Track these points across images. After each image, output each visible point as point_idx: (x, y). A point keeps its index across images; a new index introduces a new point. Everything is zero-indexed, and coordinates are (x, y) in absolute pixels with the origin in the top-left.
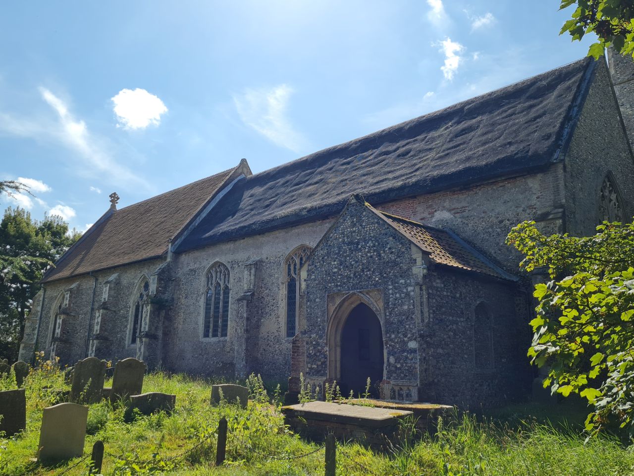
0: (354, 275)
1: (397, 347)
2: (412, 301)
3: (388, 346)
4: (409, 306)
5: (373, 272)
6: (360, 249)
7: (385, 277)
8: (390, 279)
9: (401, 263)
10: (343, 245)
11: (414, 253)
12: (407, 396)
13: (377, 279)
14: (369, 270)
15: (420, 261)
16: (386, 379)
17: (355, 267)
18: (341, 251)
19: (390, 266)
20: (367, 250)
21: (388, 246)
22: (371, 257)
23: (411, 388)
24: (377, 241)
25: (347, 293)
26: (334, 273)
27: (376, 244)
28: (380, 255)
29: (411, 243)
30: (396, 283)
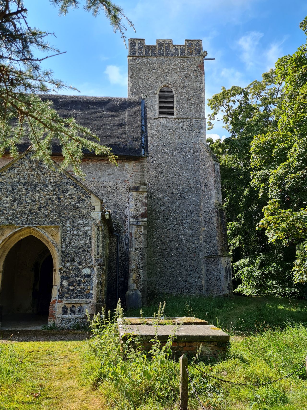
0: (30, 211)
1: (72, 273)
2: (89, 238)
3: (63, 272)
4: (86, 241)
5: (52, 212)
6: (38, 190)
7: (64, 217)
8: (68, 219)
9: (80, 207)
10: (18, 184)
11: (95, 202)
12: (79, 311)
13: (55, 218)
14: (47, 210)
15: (98, 208)
16: (57, 299)
17: (31, 205)
18: (16, 189)
19: (70, 209)
20: (46, 193)
21: (69, 193)
22: (50, 199)
23: (83, 305)
24: (57, 187)
25: (21, 227)
26: (6, 207)
27: (57, 189)
28: (59, 199)
29: (91, 192)
30: (74, 222)
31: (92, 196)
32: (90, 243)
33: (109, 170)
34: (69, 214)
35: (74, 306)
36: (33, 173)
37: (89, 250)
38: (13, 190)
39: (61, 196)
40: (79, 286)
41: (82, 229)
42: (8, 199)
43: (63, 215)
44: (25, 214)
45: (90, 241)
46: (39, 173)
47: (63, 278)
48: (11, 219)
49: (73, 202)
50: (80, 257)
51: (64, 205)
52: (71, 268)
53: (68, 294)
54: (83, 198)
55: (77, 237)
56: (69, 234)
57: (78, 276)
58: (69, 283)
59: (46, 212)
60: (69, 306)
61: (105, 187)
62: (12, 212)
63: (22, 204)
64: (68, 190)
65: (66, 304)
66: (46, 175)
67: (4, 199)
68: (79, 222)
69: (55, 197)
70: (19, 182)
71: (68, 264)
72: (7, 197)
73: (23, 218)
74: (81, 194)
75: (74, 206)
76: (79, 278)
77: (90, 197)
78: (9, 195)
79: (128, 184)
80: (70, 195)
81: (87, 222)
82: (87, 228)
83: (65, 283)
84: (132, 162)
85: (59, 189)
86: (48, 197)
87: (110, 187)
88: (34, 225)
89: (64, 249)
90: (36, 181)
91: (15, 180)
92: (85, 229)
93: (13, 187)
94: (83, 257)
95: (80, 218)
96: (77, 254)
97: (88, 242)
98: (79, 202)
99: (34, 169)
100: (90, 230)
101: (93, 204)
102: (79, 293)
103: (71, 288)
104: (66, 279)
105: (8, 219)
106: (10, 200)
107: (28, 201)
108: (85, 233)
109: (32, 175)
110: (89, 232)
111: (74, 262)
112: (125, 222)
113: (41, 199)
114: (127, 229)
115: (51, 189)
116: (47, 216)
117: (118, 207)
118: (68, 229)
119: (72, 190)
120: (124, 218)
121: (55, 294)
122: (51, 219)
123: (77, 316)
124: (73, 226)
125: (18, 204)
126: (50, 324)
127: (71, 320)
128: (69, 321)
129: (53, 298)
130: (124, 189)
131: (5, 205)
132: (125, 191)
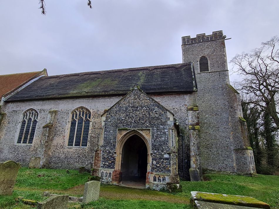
0: (135, 121)
1: (158, 156)
2: (167, 136)
3: (153, 156)
4: (165, 138)
5: (146, 121)
6: (138, 110)
7: (152, 124)
8: (155, 125)
9: (161, 119)
10: (128, 107)
11: (169, 115)
12: (163, 180)
13: (148, 125)
14: (143, 120)
15: (172, 119)
16: (150, 171)
17: (135, 118)
18: (127, 110)
19: (155, 119)
20: (142, 111)
21: (155, 111)
22: (145, 114)
23: (166, 177)
24: (148, 108)
25: (130, 130)
26: (123, 120)
27: (148, 109)
28: (150, 114)
29: (167, 110)
30: (158, 127)
31: (168, 112)
33: (176, 100)
34: (155, 122)
35: (160, 177)
36: (136, 101)
37: (167, 143)
38: (126, 110)
39: (151, 113)
40: (162, 164)
41: (163, 131)
43: (152, 123)
44: (132, 123)
45: (167, 138)
46: (139, 100)
47: (153, 159)
48: (125, 126)
49: (157, 116)
50: (162, 148)
51: (152, 117)
52: (157, 154)
53: (156, 169)
54: (163, 113)
55: (160, 136)
56: (155, 134)
58: (157, 162)
59: (143, 121)
60: (157, 176)
61: (174, 109)
62: (125, 122)
63: (130, 117)
64: (154, 109)
65: (155, 175)
66: (142, 102)
68: (161, 127)
69: (147, 113)
71: (156, 151)
72: (123, 114)
73: (131, 125)
74: (161, 111)
75: (158, 118)
76: (162, 160)
77: (166, 113)
78: (124, 113)
79: (186, 106)
80: (156, 112)
81: (165, 127)
82: (166, 130)
83: (155, 162)
84: (188, 94)
85: (149, 109)
86: (143, 113)
87: (177, 108)
88: (137, 129)
89: (153, 142)
90: (137, 105)
91: (127, 105)
92: (164, 131)
93: (126, 108)
94: (164, 147)
95: (161, 124)
96: (160, 145)
97: (167, 139)
98: (161, 116)
99: (136, 99)
100: (168, 132)
101: (168, 117)
102: (162, 169)
103: (158, 166)
104: (155, 160)
105: (124, 126)
107: (134, 116)
108: (165, 133)
109: (135, 102)
110: (167, 133)
111: (159, 150)
112: (186, 128)
113: (140, 114)
114: (188, 132)
115: (145, 109)
116: (143, 124)
117: (181, 120)
118: (155, 131)
119: (156, 109)
120: (185, 126)
121: (149, 169)
122: (145, 126)
123: (161, 182)
124: (158, 129)
125: (128, 117)
126: (147, 186)
127: (159, 185)
128: (157, 186)
129: (148, 171)
130: (184, 109)
131: (122, 118)
132: (185, 110)
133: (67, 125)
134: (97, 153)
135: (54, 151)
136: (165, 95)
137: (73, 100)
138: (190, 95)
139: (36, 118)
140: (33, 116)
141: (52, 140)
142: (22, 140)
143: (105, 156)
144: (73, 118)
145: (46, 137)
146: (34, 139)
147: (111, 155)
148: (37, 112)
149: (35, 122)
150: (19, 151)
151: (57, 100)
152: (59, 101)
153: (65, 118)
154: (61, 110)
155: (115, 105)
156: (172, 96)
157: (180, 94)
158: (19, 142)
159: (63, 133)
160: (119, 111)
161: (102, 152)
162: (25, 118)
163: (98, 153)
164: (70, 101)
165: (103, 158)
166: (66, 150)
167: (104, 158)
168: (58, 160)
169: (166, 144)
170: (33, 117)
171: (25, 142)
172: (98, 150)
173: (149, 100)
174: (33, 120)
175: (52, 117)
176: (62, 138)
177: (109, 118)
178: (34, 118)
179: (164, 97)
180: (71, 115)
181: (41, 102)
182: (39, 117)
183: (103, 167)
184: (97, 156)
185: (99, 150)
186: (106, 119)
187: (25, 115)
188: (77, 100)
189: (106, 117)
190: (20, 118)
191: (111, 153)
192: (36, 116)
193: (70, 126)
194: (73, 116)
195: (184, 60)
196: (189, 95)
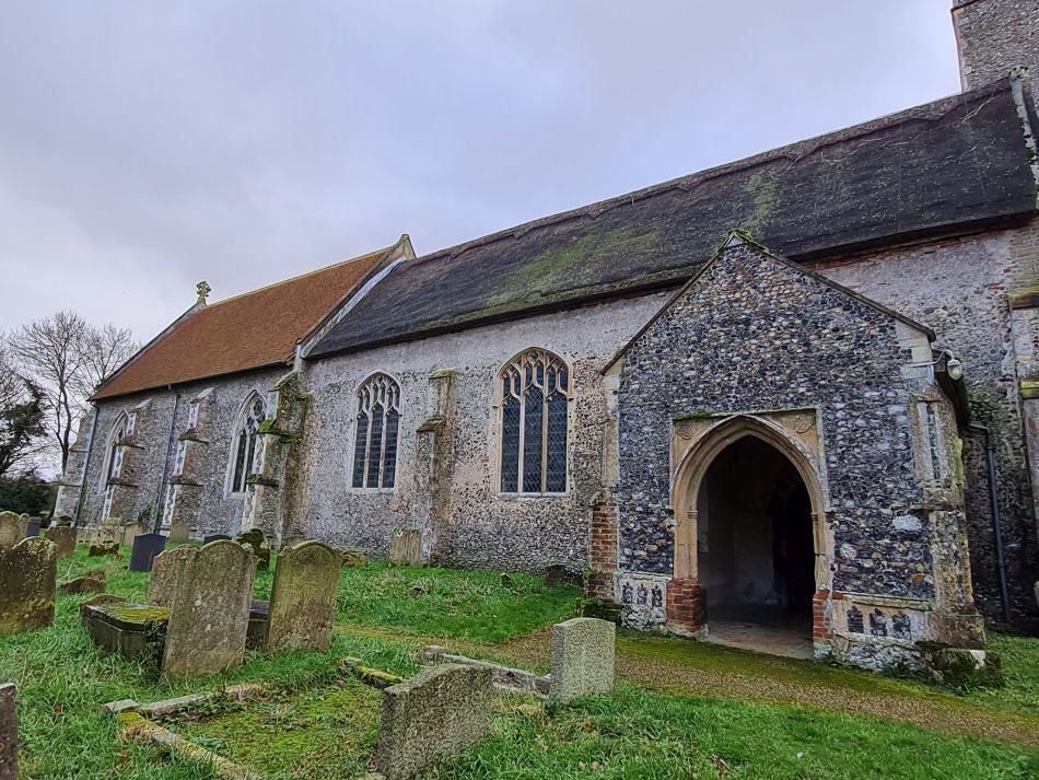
0: (741, 381)
1: (863, 525)
2: (902, 435)
3: (837, 522)
4: (893, 443)
5: (791, 377)
6: (754, 332)
7: (824, 387)
8: (837, 389)
9: (866, 358)
10: (708, 326)
11: (905, 337)
12: (898, 627)
13: (802, 390)
14: (779, 373)
15: (921, 351)
16: (830, 588)
17: (742, 368)
18: (705, 337)
19: (838, 365)
20: (772, 334)
21: (831, 325)
22: (784, 347)
23: (909, 614)
24: (799, 316)
25: (724, 417)
26: (688, 379)
27: (798, 321)
28: (807, 344)
29: (893, 316)
30: (853, 397)
31: (898, 325)
32: (909, 448)
33: (937, 268)
34: (837, 377)
35: (879, 613)
36: (738, 295)
37: (906, 465)
38: (700, 339)
39: (812, 337)
40: (888, 560)
41: (880, 413)
42: (691, 360)
43: (823, 382)
44: (731, 388)
45: (906, 443)
46: (752, 291)
47: (839, 538)
48: (702, 403)
49: (844, 347)
50: (883, 487)
51: (821, 358)
52: (859, 513)
53: (859, 579)
54: (873, 332)
55: (867, 434)
56: (842, 426)
57: (882, 536)
58: (859, 551)
59: (778, 378)
60: (866, 612)
61: (931, 311)
62: (702, 386)
63: (721, 367)
64: (829, 320)
65: (857, 606)
66: (767, 294)
67: (684, 361)
68: (867, 395)
69: (795, 341)
70: (710, 320)
71: (850, 504)
72: (689, 356)
73: (728, 397)
74: (865, 324)
75: (849, 355)
76: (887, 541)
77: (893, 328)
78: (693, 351)
79: (1000, 292)
80: (836, 330)
81: (890, 394)
82: (893, 409)
83: (848, 551)
84: (1007, 232)
85: (805, 322)
86: (778, 343)
87: (945, 308)
88: (753, 412)
89: (833, 465)
90: (747, 312)
91: (702, 317)
92: (886, 411)
93: (701, 331)
94: (890, 486)
95: (868, 384)
96: (872, 476)
97: (902, 446)
98: (863, 346)
99: (739, 287)
100: (904, 414)
101: (904, 345)
102: (890, 580)
103: (866, 565)
104: (850, 542)
105: (695, 403)
106: (695, 361)
107: (734, 359)
108: (890, 421)
109: (736, 301)
110: (901, 419)
111: (864, 497)
112: (1005, 394)
113: (762, 350)
114: (1014, 411)
115: (785, 323)
116: (780, 388)
117: (975, 356)
118: (839, 414)
119: (838, 316)
120: (1000, 384)
121: (824, 577)
122: (791, 395)
123: (890, 638)
124: (852, 407)
125: (712, 368)
126: (821, 648)
127: (877, 647)
128: (870, 650)
129: (820, 586)
130: (989, 308)
131: (687, 375)
132: (996, 312)
133: (491, 421)
134: (600, 515)
135: (460, 510)
136: (877, 253)
137: (502, 330)
138: (1013, 232)
139: (393, 405)
140: (387, 396)
141: (449, 474)
142: (365, 476)
143: (632, 525)
144: (507, 393)
145: (431, 465)
146: (397, 471)
147: (654, 519)
148: (395, 384)
149: (394, 416)
150: (360, 512)
151: (450, 336)
152: (454, 339)
153: (483, 396)
154: (467, 368)
155: (651, 322)
156: (914, 255)
157: (957, 238)
158: (357, 483)
159: (482, 447)
160: (671, 345)
161: (617, 509)
162: (364, 405)
163: (605, 516)
164: (493, 333)
165: (624, 534)
166: (496, 507)
167: (628, 533)
168: (476, 541)
169: (902, 468)
170: (387, 402)
171: (373, 483)
172: (601, 504)
173: (798, 281)
174: (386, 411)
175: (439, 394)
176: (479, 463)
177: (634, 378)
178: (390, 404)
179: (874, 264)
180: (499, 384)
181: (402, 350)
182: (402, 401)
183: (629, 567)
184: (599, 526)
185: (604, 504)
186: (623, 383)
187: (363, 396)
188: (514, 327)
189: (622, 376)
190: (350, 406)
191: (652, 513)
192: (394, 395)
193: (501, 422)
194: (507, 386)
195: (971, 78)
196: (1009, 235)
